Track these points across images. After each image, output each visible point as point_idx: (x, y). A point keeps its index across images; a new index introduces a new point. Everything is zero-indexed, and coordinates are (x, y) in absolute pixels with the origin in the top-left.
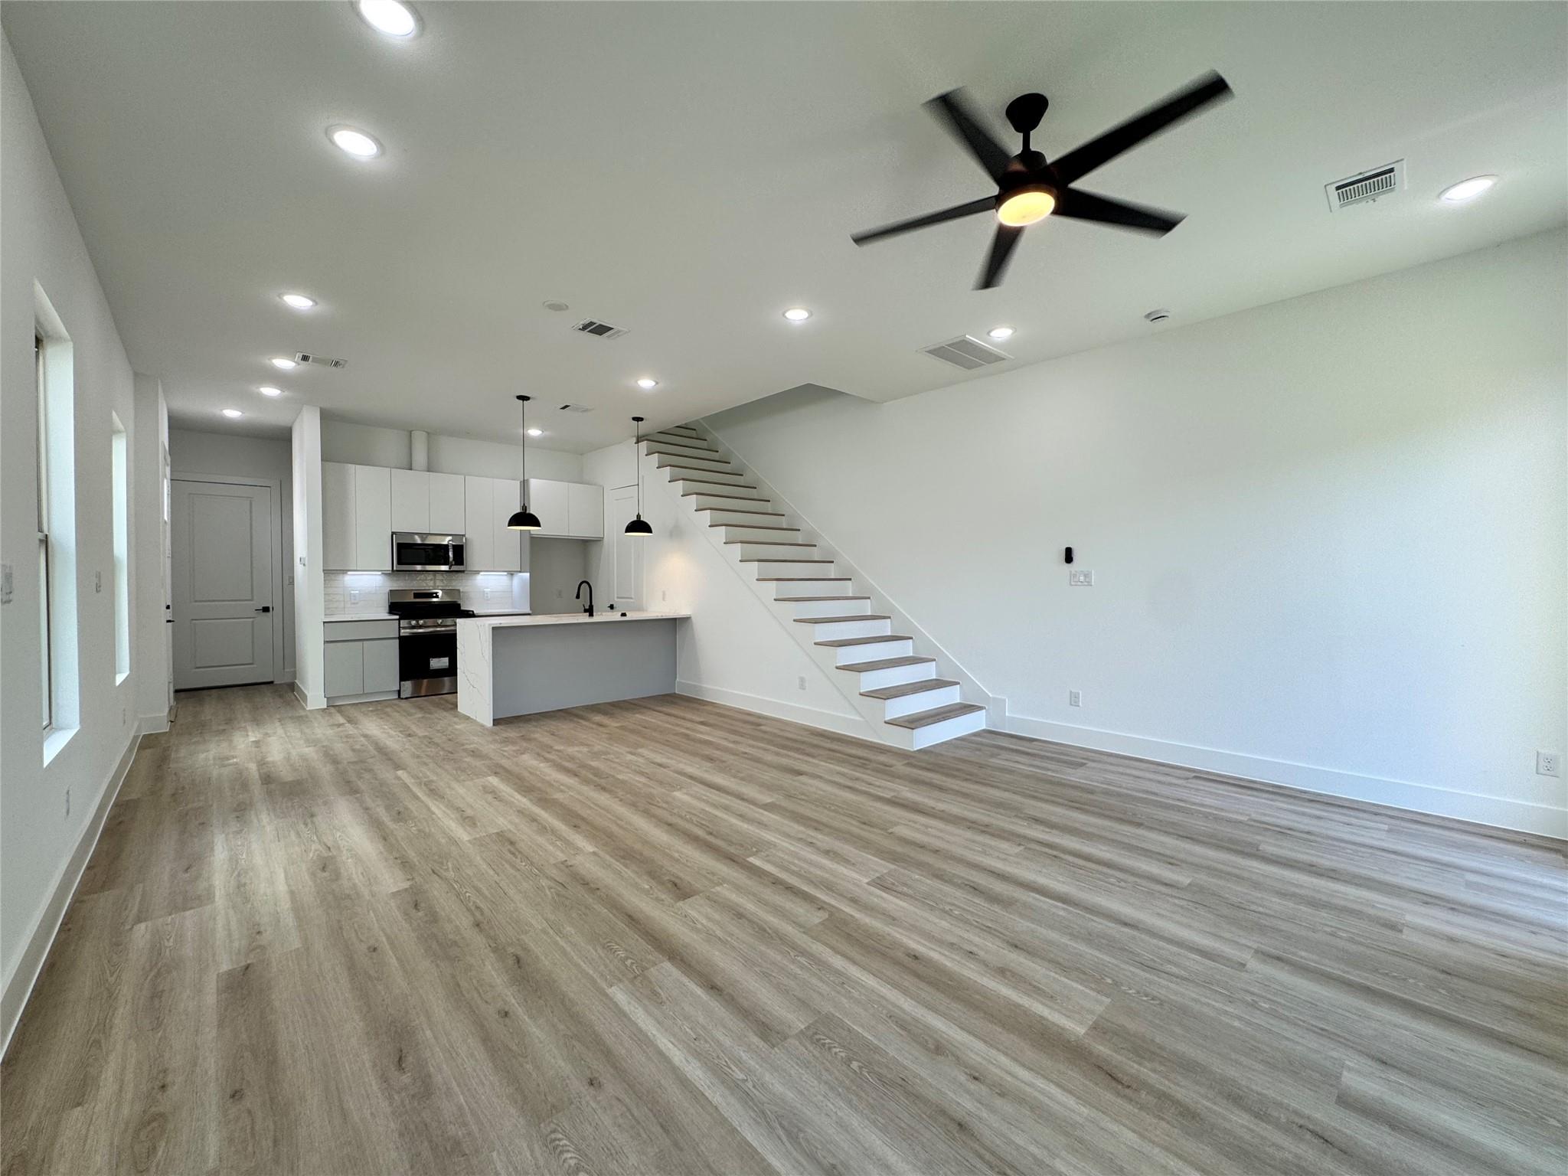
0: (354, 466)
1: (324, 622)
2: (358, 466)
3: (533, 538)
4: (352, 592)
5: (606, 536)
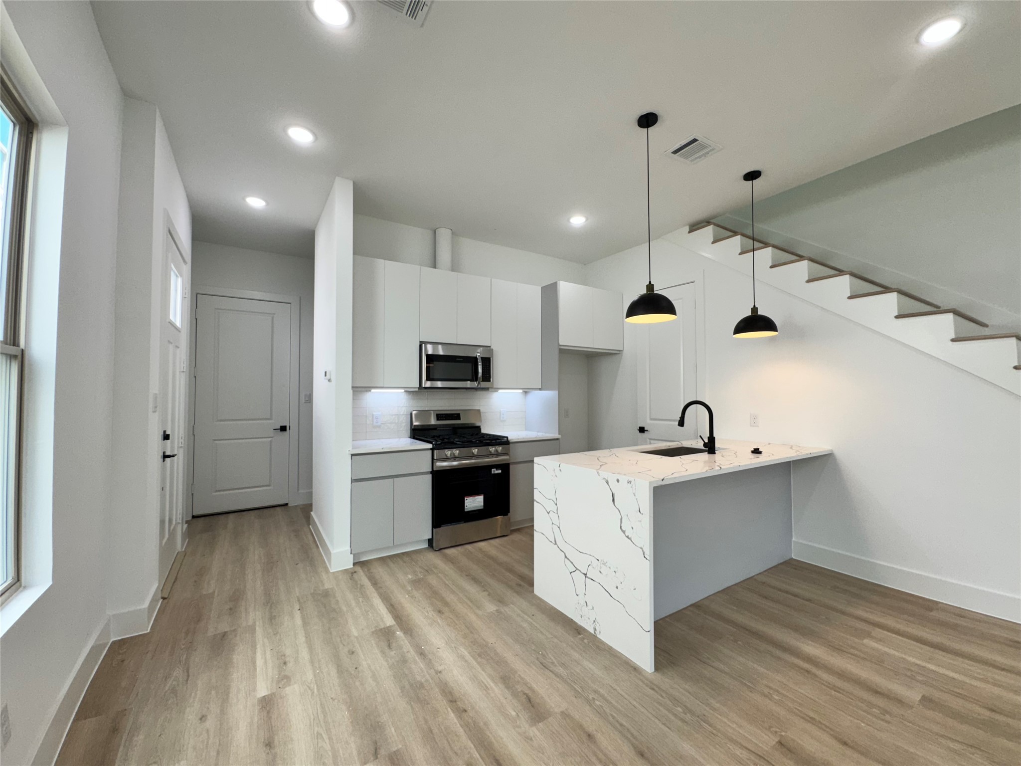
0: (383, 261)
1: (352, 455)
2: (387, 262)
3: (560, 350)
4: (374, 413)
5: (627, 349)
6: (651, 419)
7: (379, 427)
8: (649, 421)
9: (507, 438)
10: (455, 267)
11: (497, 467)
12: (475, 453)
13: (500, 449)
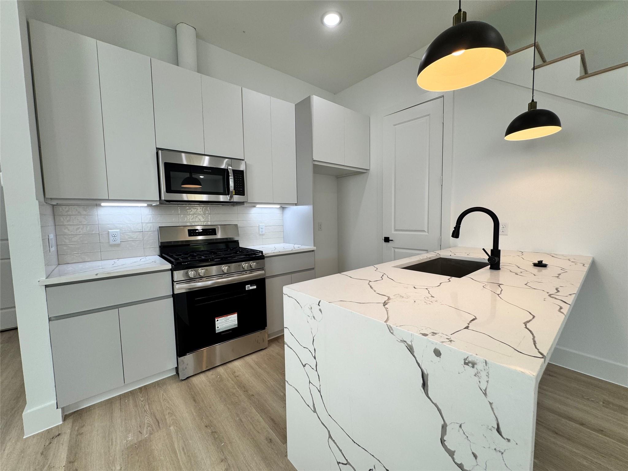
1: (46, 286)
3: (315, 166)
4: (109, 231)
5: (373, 168)
6: (396, 230)
7: (118, 245)
8: (393, 232)
9: (262, 252)
10: (201, 68)
11: (251, 283)
12: (225, 271)
13: (253, 264)
